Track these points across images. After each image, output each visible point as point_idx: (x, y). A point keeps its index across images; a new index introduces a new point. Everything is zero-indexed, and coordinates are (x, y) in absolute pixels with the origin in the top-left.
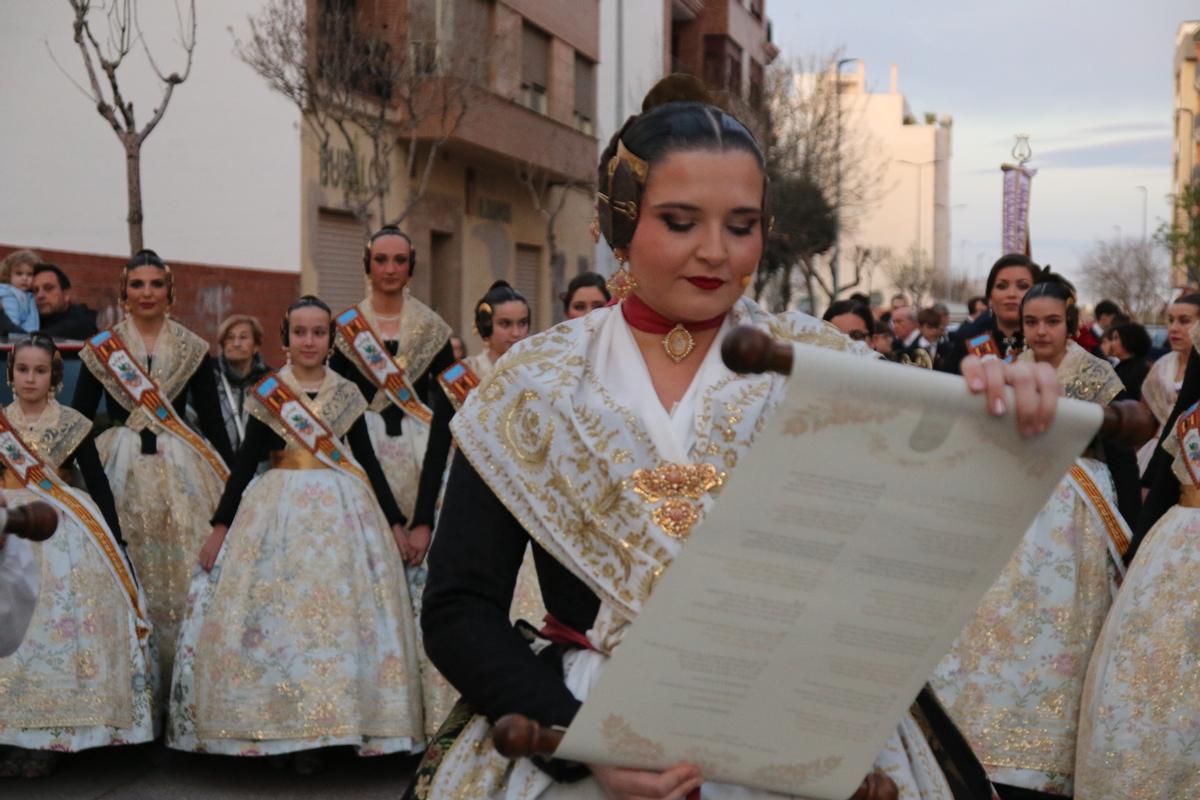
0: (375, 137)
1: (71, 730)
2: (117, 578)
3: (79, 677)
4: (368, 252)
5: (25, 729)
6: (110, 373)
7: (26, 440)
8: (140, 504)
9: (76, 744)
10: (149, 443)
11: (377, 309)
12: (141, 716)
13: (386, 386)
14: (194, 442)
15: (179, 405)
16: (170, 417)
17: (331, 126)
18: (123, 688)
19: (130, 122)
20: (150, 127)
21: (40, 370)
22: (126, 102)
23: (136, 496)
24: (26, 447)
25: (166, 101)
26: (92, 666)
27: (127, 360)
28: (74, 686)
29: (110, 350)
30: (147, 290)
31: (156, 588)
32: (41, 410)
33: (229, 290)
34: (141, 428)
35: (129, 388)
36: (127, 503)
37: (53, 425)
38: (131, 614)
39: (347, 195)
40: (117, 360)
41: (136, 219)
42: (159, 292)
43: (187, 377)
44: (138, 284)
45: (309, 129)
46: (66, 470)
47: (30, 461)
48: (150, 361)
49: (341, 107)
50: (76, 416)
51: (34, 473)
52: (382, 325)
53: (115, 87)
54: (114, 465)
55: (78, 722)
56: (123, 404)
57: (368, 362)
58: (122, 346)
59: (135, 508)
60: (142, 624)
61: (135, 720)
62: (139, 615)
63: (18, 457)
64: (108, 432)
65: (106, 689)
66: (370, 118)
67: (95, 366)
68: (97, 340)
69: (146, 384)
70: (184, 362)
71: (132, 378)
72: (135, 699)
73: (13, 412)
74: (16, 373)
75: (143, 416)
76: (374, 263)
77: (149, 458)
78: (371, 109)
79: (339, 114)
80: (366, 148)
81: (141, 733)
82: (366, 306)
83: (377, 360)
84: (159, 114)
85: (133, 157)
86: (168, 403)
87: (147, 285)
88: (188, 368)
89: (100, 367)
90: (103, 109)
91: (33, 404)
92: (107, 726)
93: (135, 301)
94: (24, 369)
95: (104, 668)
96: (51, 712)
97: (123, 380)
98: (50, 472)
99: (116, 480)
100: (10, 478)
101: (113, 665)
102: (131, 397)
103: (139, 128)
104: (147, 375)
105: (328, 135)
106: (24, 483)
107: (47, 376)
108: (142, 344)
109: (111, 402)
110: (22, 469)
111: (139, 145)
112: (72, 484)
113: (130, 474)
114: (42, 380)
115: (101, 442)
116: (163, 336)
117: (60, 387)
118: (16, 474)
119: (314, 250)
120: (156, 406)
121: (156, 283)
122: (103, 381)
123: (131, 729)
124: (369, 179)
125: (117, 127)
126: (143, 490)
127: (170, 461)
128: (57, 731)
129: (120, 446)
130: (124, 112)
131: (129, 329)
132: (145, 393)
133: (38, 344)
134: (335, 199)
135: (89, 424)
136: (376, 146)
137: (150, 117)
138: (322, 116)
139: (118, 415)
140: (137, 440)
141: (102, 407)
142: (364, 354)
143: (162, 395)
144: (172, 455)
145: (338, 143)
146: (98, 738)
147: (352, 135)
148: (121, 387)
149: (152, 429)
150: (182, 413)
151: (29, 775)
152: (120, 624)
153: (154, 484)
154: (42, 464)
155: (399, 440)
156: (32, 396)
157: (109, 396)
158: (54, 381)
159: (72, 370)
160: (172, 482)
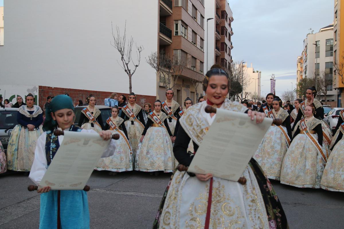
0: (168, 75)
1: (120, 169)
2: (127, 145)
3: (121, 160)
4: (166, 93)
5: (112, 168)
6: (126, 112)
7: (114, 123)
8: (131, 133)
9: (120, 171)
10: (133, 123)
11: (168, 102)
12: (131, 167)
13: (169, 114)
14: (140, 123)
15: (137, 117)
16: (136, 119)
17: (161, 73)
18: (128, 162)
19: (130, 73)
20: (133, 73)
21: (116, 112)
22: (129, 69)
23: (131, 131)
24: (113, 124)
25: (135, 69)
26: (123, 158)
27: (129, 110)
28: (120, 162)
29: (126, 108)
30: (132, 99)
31: (134, 146)
32: (116, 118)
33: (145, 99)
34: (131, 121)
35: (129, 114)
36: (129, 132)
37: (118, 120)
38: (129, 150)
39: (164, 84)
40: (127, 110)
41: (131, 88)
42: (134, 99)
43: (138, 112)
44: (131, 98)
45: (157, 73)
46: (120, 127)
47: (114, 126)
48: (133, 110)
49: (163, 70)
50: (121, 119)
51: (115, 128)
52: (169, 104)
53: (128, 67)
54: (127, 126)
55: (121, 167)
56: (128, 117)
57: (166, 110)
58: (128, 108)
59: (130, 133)
60: (131, 152)
61: (130, 167)
62: (131, 151)
63: (112, 125)
64: (126, 121)
65: (125, 162)
66: (167, 72)
67: (124, 111)
68: (124, 107)
69: (132, 114)
70: (138, 110)
71: (130, 113)
72: (130, 164)
73: (112, 118)
74: (112, 112)
75: (131, 119)
76: (167, 94)
77: (133, 125)
78: (168, 70)
79: (162, 71)
80: (167, 76)
81: (131, 169)
82: (166, 101)
83: (168, 110)
84: (134, 71)
85: (130, 78)
86: (135, 117)
87: (132, 98)
88: (138, 111)
89: (125, 111)
90: (126, 71)
91: (115, 117)
92: (125, 168)
93: (130, 100)
94: (113, 111)
95: (125, 159)
96: (116, 166)
97: (128, 113)
98: (117, 128)
99: (127, 129)
100: (111, 129)
101: (126, 158)
102: (130, 116)
103: (131, 74)
104: (132, 112)
105: (161, 74)
106: (113, 129)
107: (117, 113)
108: (131, 107)
109: (127, 116)
110: (113, 127)
111: (131, 76)
112: (120, 130)
113: (130, 128)
114: (116, 113)
115: (125, 123)
116: (134, 106)
117: (119, 114)
118: (112, 128)
119: (158, 93)
120: (134, 117)
121: (134, 98)
122: (125, 113)
123: (129, 169)
124: (167, 81)
125: (128, 73)
126: (132, 130)
127: (136, 126)
128: (117, 169)
129: (128, 123)
130: (129, 71)
131: (129, 105)
132: (132, 115)
133: (116, 108)
134: (162, 84)
135: (123, 120)
136: (168, 76)
137: (133, 72)
138: (160, 71)
139: (128, 119)
140: (131, 122)
141: (125, 117)
142: (166, 109)
143: (134, 115)
144: (136, 125)
145: (162, 76)
146: (124, 170)
147: (164, 75)
148: (128, 114)
149: (133, 121)
150: (137, 118)
151: (114, 175)
152: (127, 152)
153: (133, 129)
154: (116, 126)
155: (171, 123)
156: (115, 116)
157: (126, 115)
158: (118, 113)
159: (120, 111)
160: (136, 129)
